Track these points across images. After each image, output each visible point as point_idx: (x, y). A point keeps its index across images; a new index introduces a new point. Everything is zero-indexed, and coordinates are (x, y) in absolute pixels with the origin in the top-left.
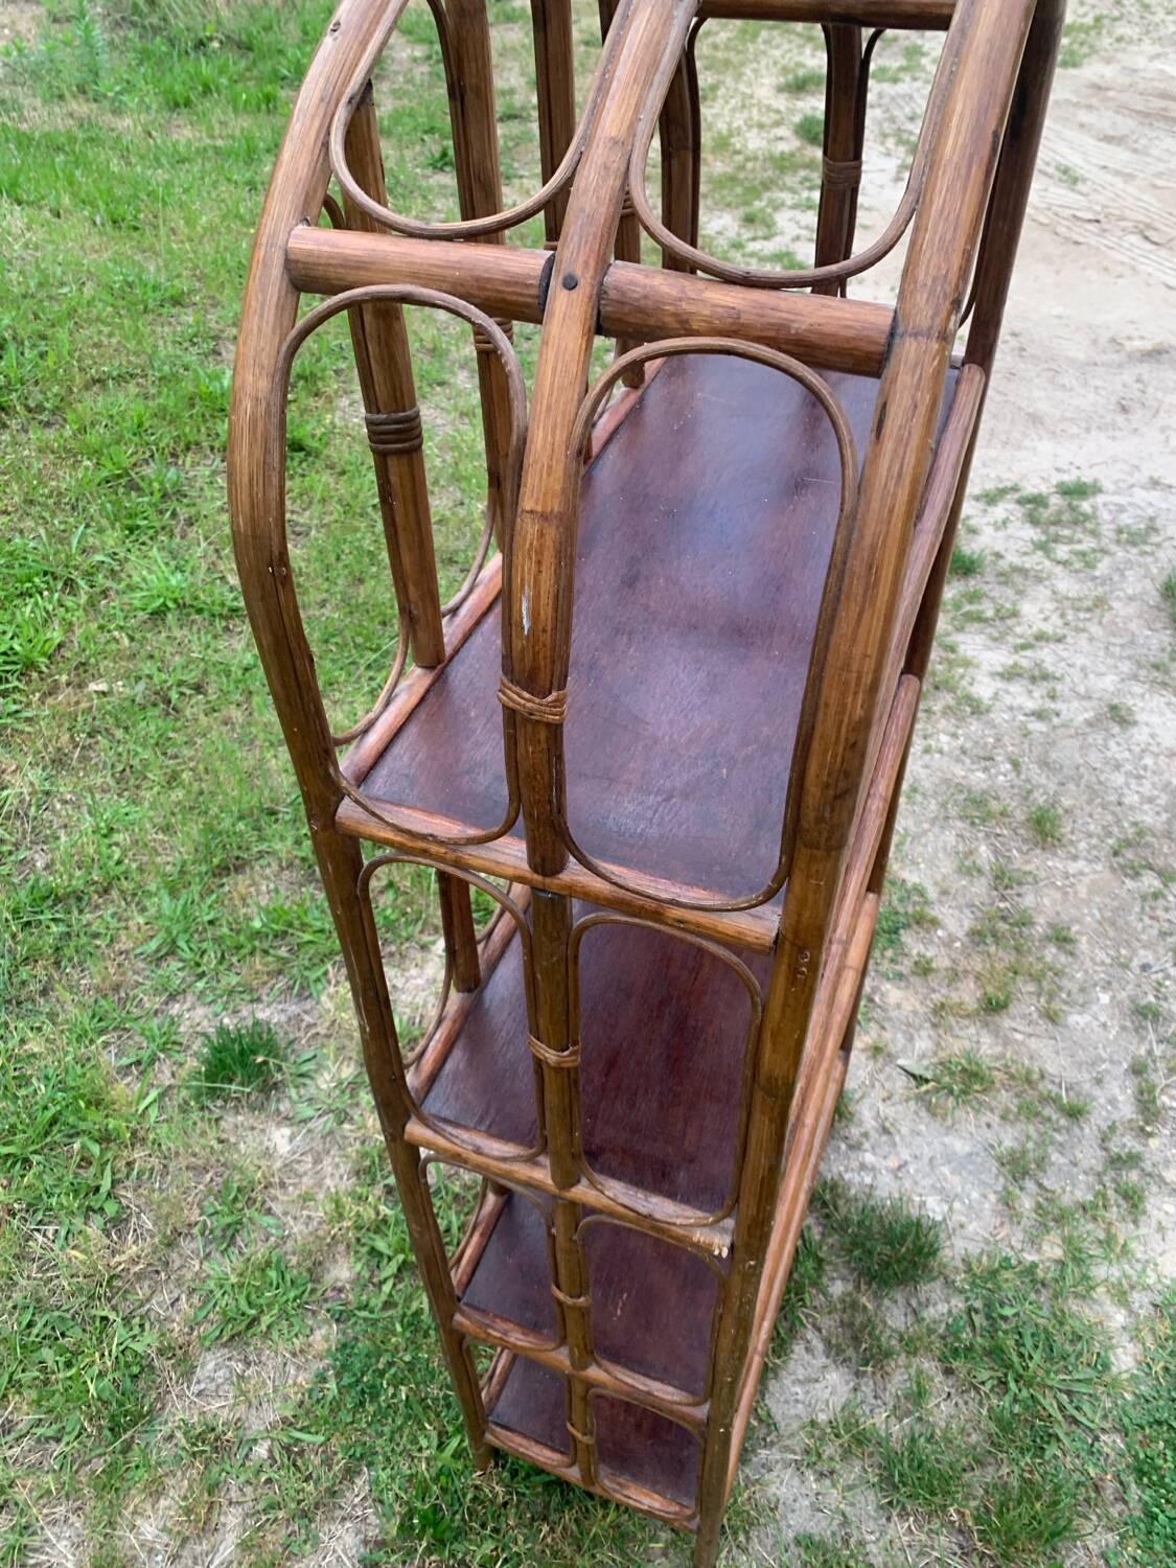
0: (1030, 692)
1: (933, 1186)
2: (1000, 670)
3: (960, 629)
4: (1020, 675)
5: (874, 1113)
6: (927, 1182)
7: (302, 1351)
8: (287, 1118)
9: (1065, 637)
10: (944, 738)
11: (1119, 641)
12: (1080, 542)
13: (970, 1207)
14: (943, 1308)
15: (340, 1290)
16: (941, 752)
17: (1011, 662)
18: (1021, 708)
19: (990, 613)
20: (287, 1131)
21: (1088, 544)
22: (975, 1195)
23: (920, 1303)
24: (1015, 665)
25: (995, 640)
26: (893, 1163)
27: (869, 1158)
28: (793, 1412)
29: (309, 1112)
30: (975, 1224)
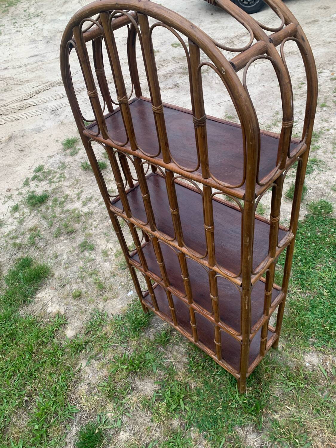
0: (93, 203)
2: (82, 205)
3: (63, 207)
4: (87, 202)
7: (196, 442)
8: (117, 432)
9: (82, 190)
10: (95, 223)
11: (91, 183)
12: (56, 176)
15: (182, 424)
16: (98, 225)
17: (81, 202)
18: (96, 206)
19: (63, 200)
20: (122, 433)
21: (58, 175)
24: (83, 202)
25: (72, 202)
29: (119, 423)
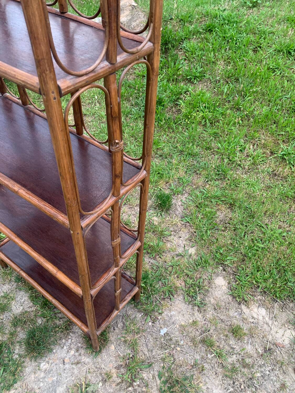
1: (52, 370)
5: (86, 362)
6: (54, 369)
13: (39, 380)
14: (16, 351)
22: (42, 384)
23: (22, 345)
26: (67, 360)
27: (72, 352)
28: (19, 297)
30: (33, 379)
